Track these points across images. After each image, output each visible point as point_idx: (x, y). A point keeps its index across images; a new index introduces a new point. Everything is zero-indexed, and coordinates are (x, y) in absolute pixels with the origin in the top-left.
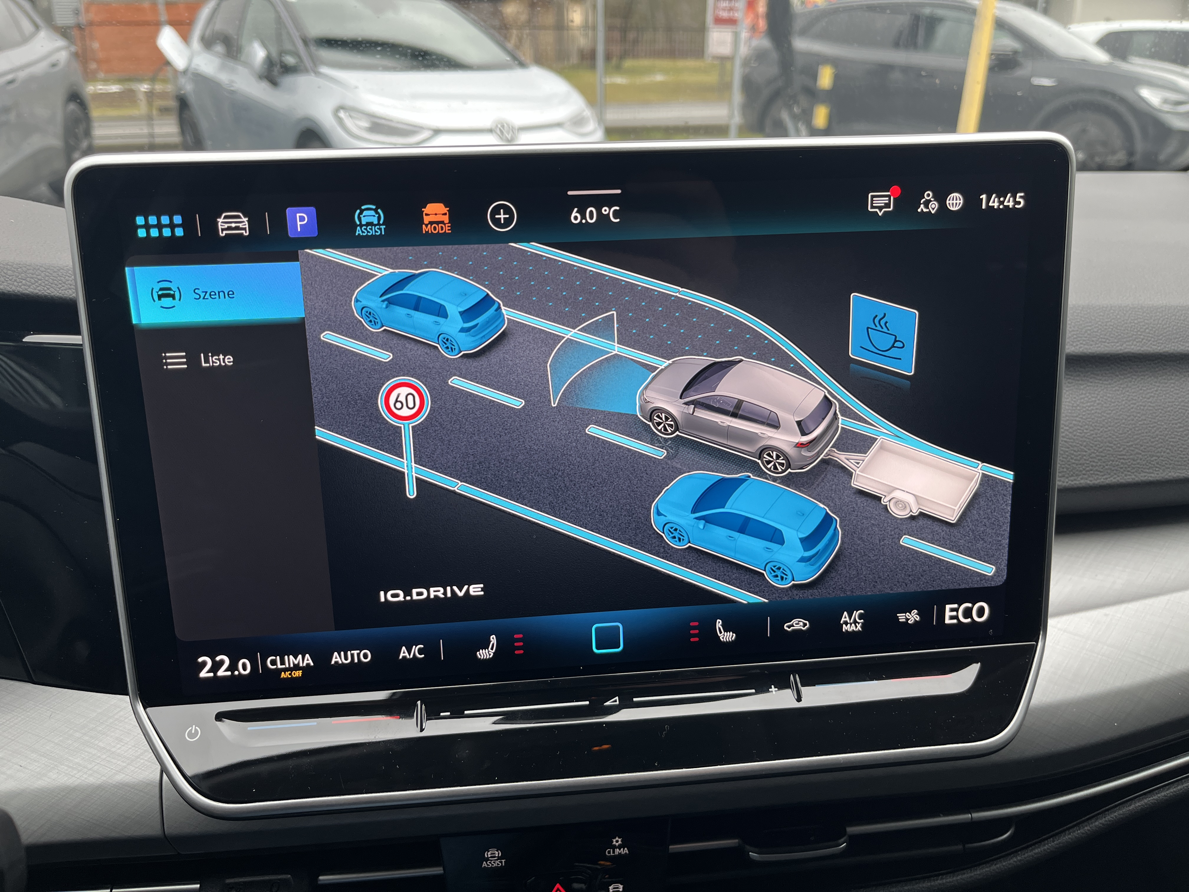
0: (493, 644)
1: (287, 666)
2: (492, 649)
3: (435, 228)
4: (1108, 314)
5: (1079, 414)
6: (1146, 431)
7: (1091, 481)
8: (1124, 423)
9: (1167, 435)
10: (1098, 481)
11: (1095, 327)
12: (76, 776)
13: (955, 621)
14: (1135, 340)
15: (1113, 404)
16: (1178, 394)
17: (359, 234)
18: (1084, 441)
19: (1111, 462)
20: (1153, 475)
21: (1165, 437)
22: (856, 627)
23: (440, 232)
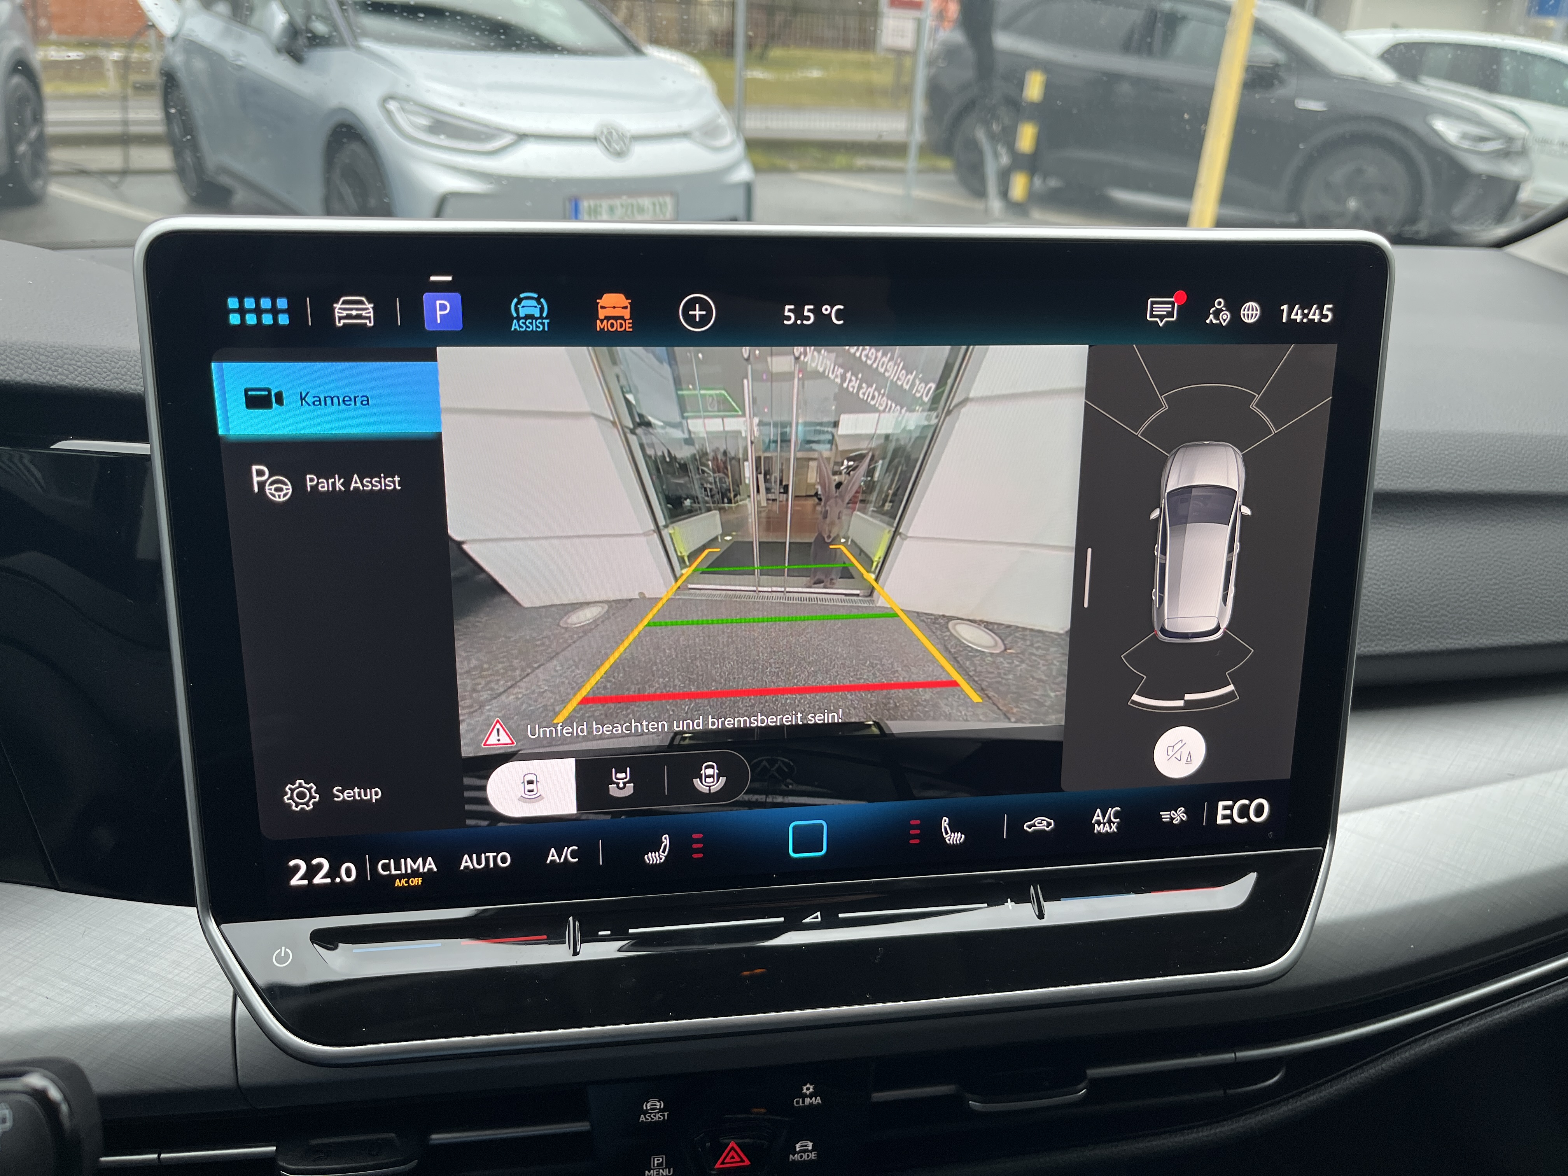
0: (665, 846)
1: (403, 871)
2: (664, 852)
3: (612, 325)
4: (1413, 443)
5: (1376, 566)
6: (1455, 587)
7: (1387, 648)
8: (1427, 578)
9: (1479, 593)
10: (1396, 648)
11: (1398, 459)
12: (121, 1010)
13: (1228, 821)
14: (1444, 476)
15: (1415, 554)
16: (1493, 542)
17: (515, 329)
18: (1381, 599)
19: (1411, 625)
20: (1461, 642)
21: (1477, 595)
22: (1111, 827)
23: (619, 329)
